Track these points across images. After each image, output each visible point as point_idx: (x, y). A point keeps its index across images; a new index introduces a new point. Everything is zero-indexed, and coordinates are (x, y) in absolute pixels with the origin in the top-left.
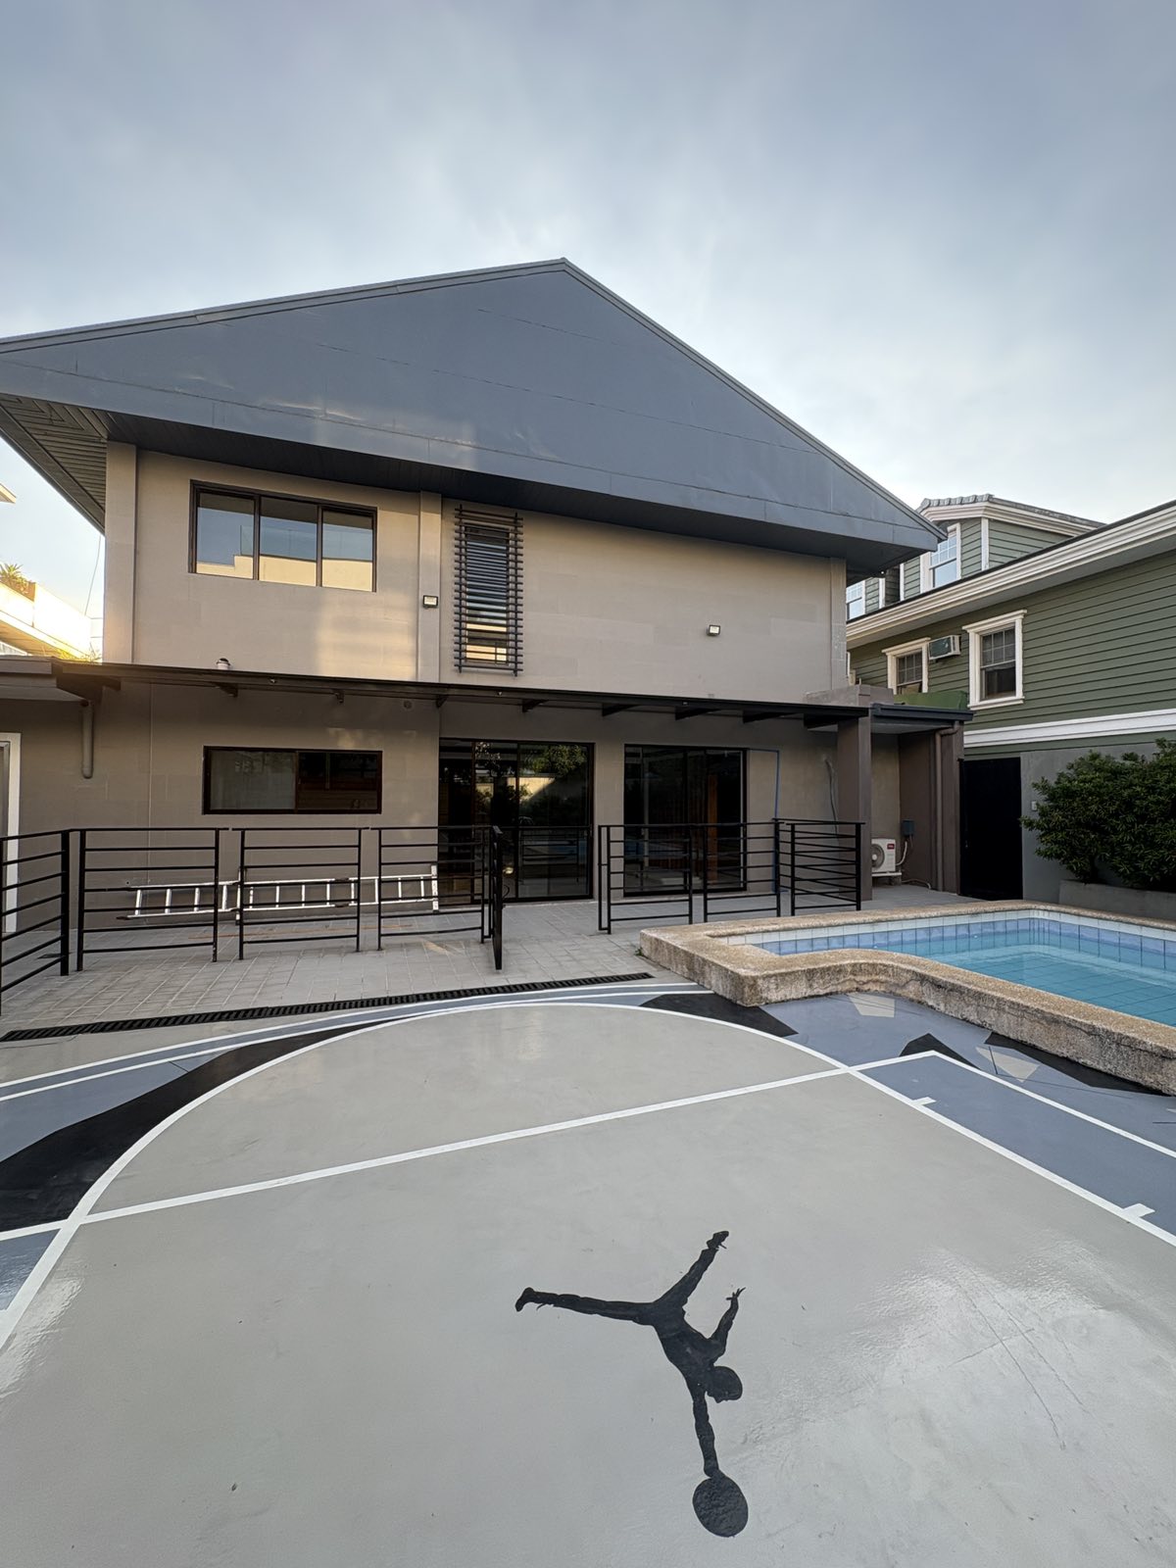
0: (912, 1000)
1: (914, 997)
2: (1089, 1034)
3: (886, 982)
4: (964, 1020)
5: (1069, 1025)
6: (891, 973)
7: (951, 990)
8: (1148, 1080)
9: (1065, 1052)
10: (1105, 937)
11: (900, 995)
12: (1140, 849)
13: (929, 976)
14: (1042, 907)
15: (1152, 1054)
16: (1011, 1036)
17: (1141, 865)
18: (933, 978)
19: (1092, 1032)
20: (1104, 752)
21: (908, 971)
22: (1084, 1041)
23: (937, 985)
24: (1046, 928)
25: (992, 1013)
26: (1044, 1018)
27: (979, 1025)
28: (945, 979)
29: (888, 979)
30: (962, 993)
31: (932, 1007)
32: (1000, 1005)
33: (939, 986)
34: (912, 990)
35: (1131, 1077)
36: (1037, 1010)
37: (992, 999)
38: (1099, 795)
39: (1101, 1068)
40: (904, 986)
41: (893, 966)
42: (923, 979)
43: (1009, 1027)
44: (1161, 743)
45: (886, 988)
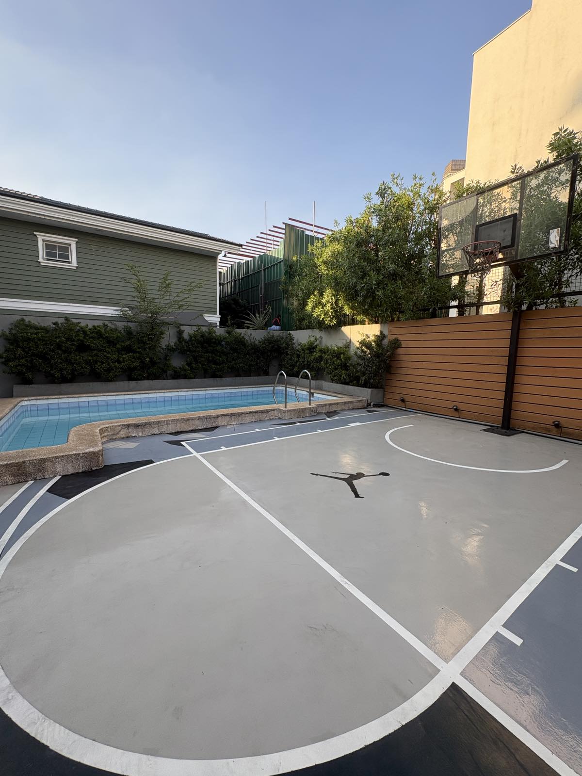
0: (123, 438)
1: (125, 436)
2: (198, 419)
3: (108, 435)
4: (153, 434)
5: (193, 419)
6: (109, 430)
7: (145, 425)
8: (214, 425)
9: (192, 429)
10: (61, 406)
11: (116, 438)
12: (64, 365)
13: (132, 424)
14: (26, 399)
15: (215, 417)
16: (173, 432)
17: (64, 372)
18: (135, 424)
19: (199, 418)
20: (27, 319)
21: (119, 426)
22: (197, 422)
23: (137, 426)
24: (29, 409)
25: (164, 427)
26: (184, 420)
27: (159, 434)
28: (141, 422)
29: (108, 434)
30: (150, 425)
31: (134, 436)
32: (168, 423)
33: (138, 426)
34: (123, 433)
35: (210, 427)
36: (182, 419)
37: (164, 421)
38: (44, 340)
39: (203, 428)
40: (118, 433)
41: (110, 426)
42: (128, 426)
43: (172, 429)
44: (67, 319)
45: (108, 438)
